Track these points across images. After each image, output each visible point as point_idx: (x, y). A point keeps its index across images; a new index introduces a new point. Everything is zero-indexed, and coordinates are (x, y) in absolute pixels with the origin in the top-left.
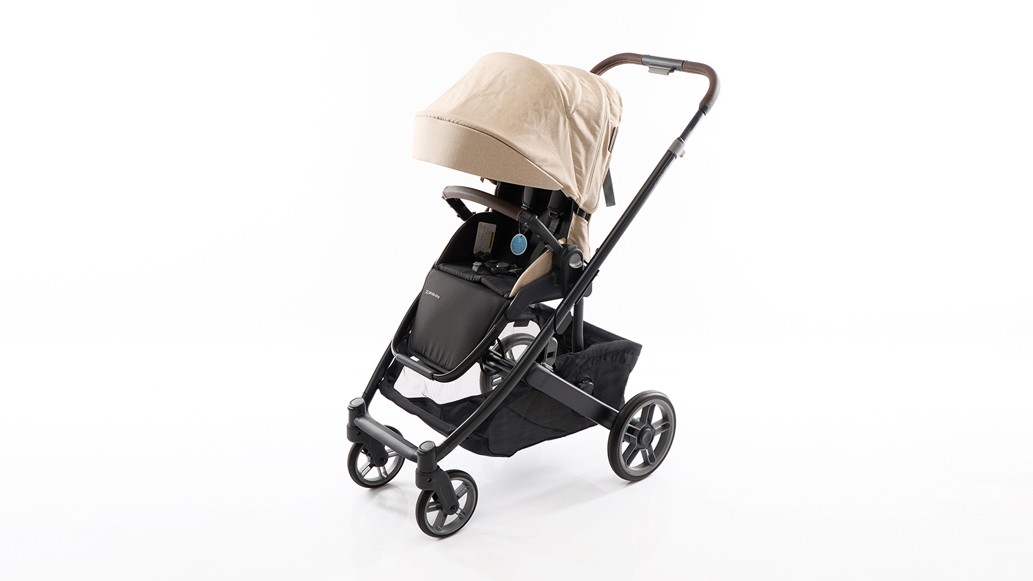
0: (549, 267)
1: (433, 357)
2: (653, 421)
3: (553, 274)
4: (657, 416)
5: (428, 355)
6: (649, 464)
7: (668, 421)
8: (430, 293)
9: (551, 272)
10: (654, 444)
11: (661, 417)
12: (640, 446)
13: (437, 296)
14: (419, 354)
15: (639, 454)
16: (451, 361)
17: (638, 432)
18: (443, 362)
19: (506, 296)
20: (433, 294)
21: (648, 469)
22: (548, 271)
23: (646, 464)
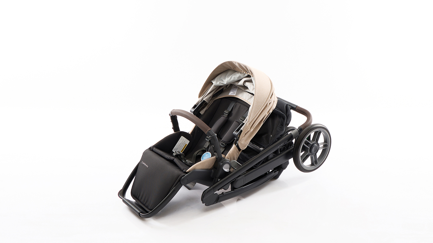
0: (211, 166)
1: (142, 201)
2: (319, 142)
3: (213, 171)
4: (321, 140)
5: (140, 199)
6: (314, 165)
7: (327, 143)
8: (144, 163)
9: (211, 169)
10: (318, 154)
11: (323, 141)
12: (310, 154)
13: (147, 166)
14: (136, 197)
15: (309, 158)
16: (150, 206)
17: (311, 145)
18: (147, 204)
19: (184, 170)
20: (145, 165)
21: (313, 167)
22: (210, 168)
23: (312, 164)
